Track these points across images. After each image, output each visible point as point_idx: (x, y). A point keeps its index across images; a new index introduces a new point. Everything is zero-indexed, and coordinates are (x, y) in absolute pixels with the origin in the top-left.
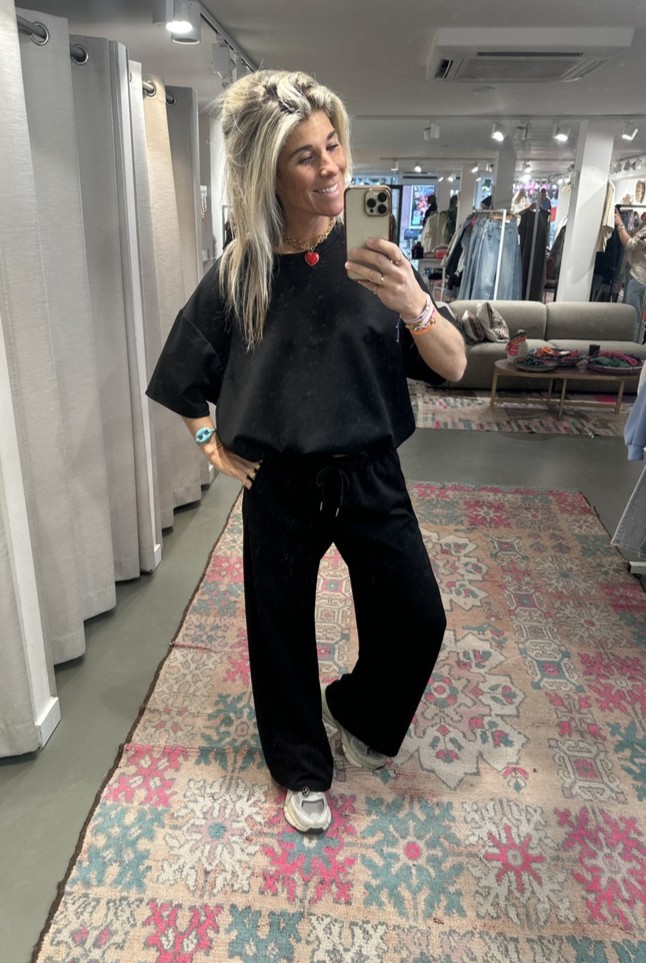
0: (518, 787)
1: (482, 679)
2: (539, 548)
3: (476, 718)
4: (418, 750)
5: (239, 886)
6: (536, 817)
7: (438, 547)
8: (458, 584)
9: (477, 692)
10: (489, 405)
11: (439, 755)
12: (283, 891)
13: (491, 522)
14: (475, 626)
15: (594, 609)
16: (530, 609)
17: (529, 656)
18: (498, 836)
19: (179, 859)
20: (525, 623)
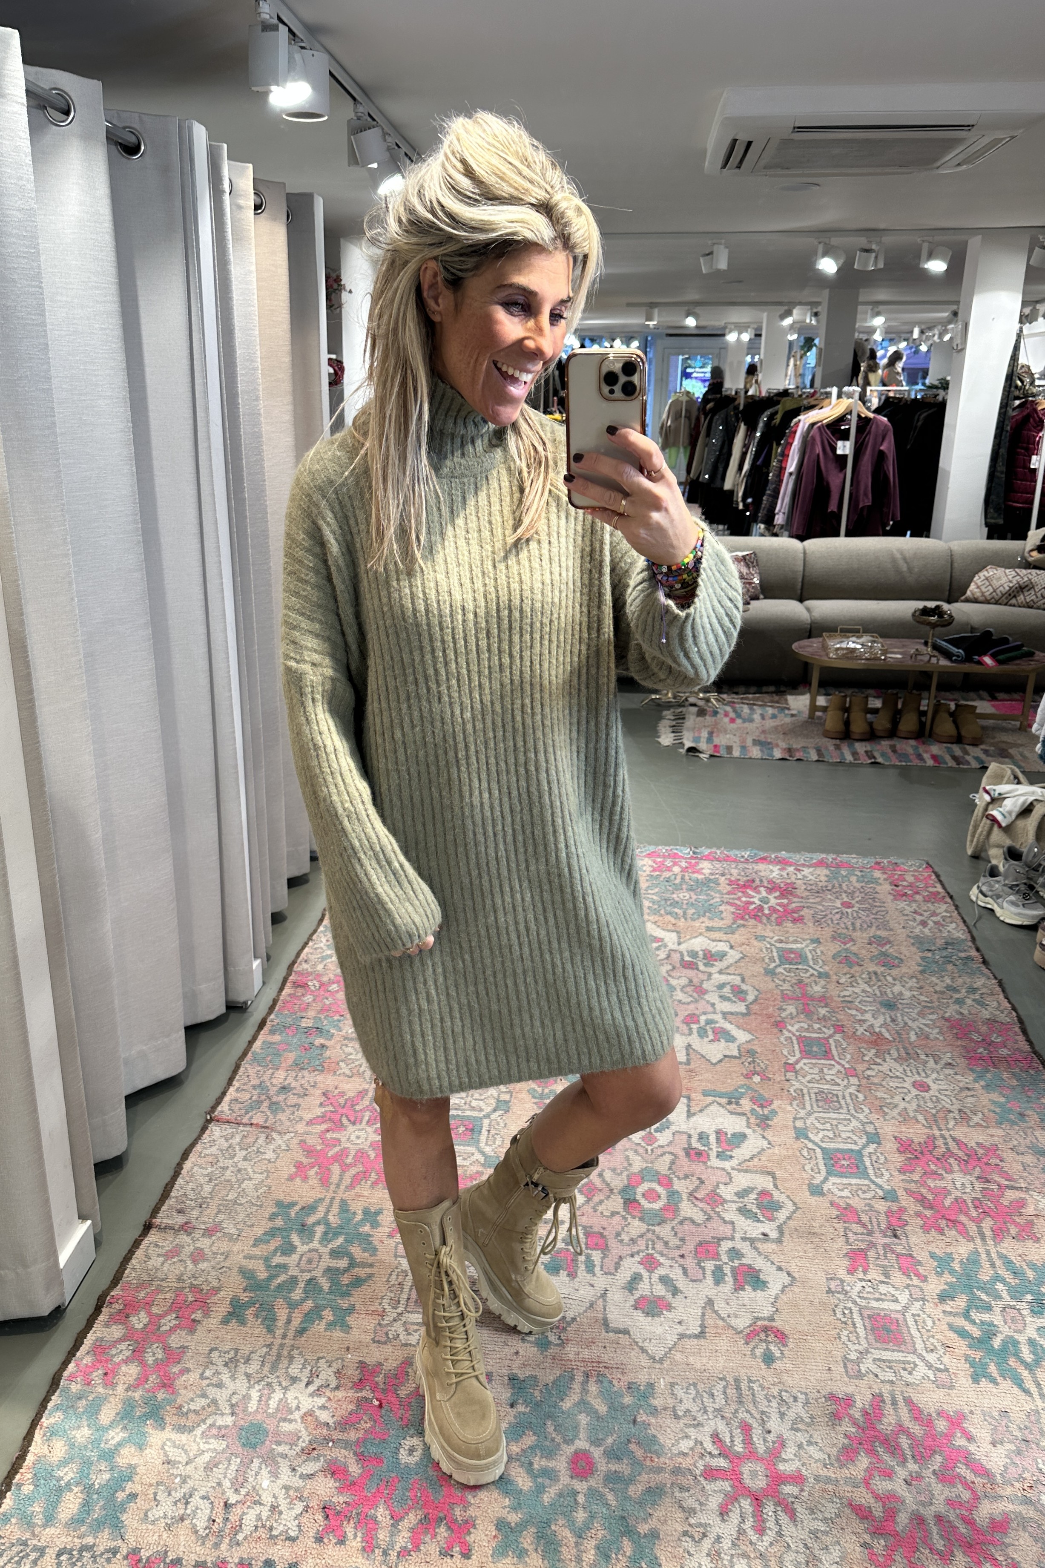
0: (769, 1359)
1: (725, 1179)
2: (849, 960)
3: (707, 1242)
4: (604, 1295)
5: (281, 1528)
6: (798, 1409)
7: (678, 957)
8: (703, 1018)
9: (715, 1200)
11: (639, 1305)
12: (355, 1536)
13: (770, 915)
14: (724, 1090)
15: (931, 1061)
16: (823, 1061)
17: (811, 1141)
18: (728, 1440)
19: (184, 1482)
20: (811, 1085)
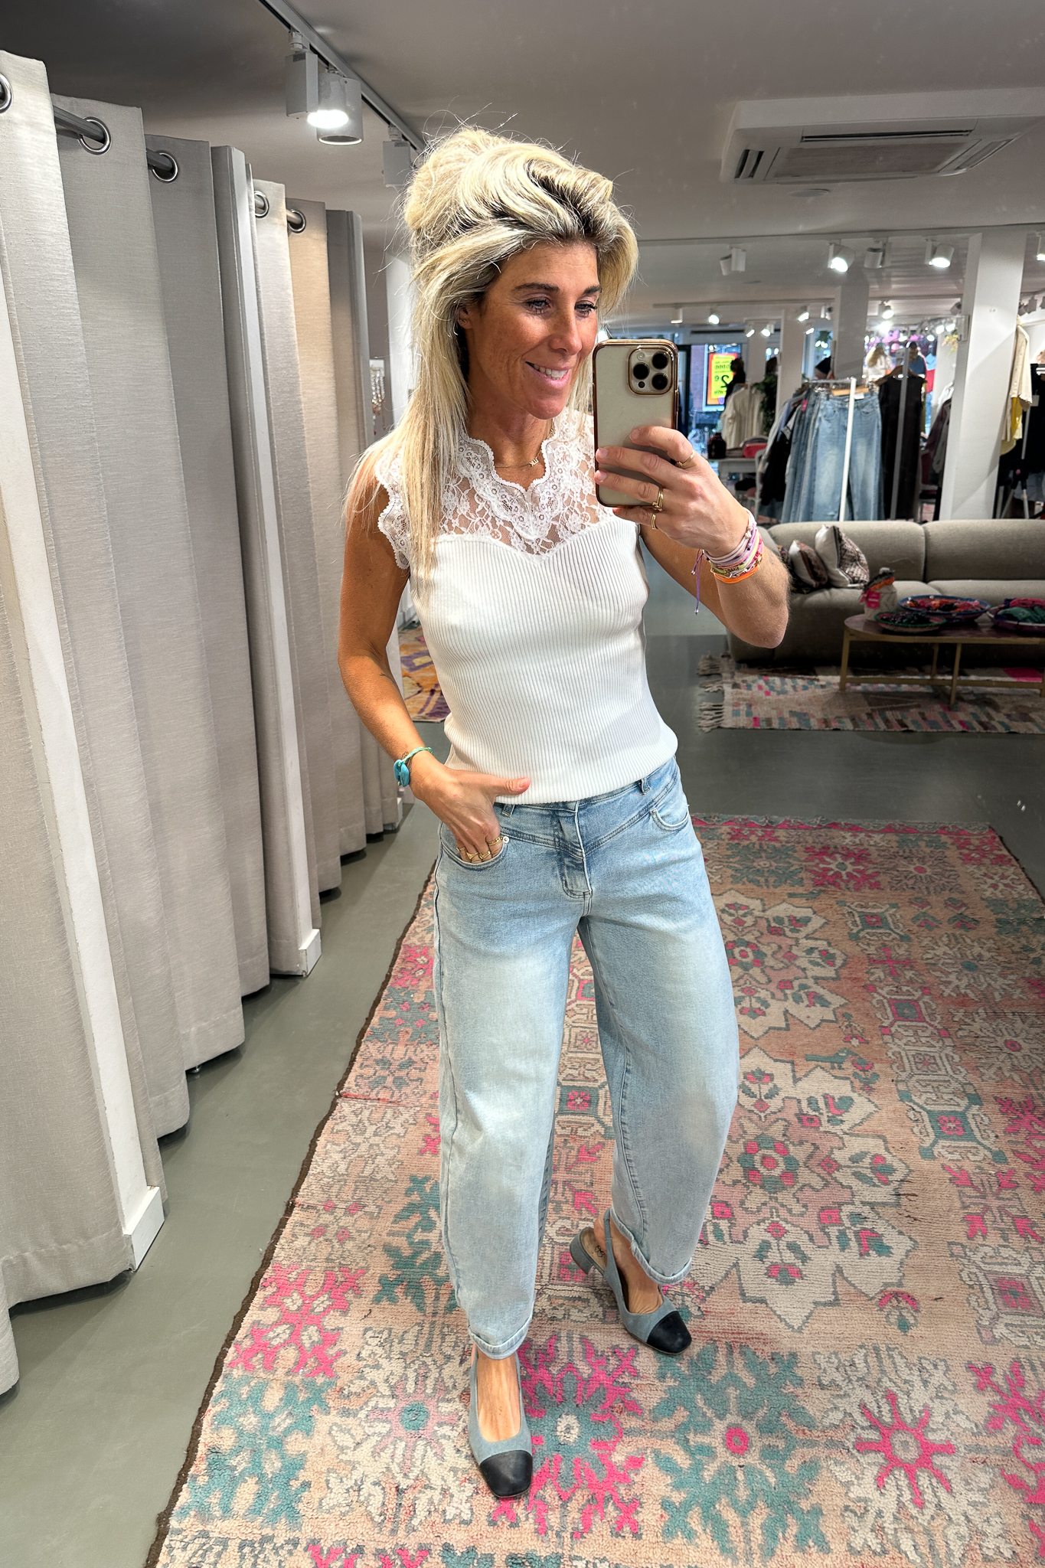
0: (904, 1326)
1: (836, 1143)
2: (928, 924)
3: (830, 1208)
4: (736, 1265)
5: (454, 1511)
6: (938, 1378)
7: (764, 923)
8: (796, 984)
9: (830, 1165)
10: (837, 687)
11: (769, 1274)
12: (527, 1519)
13: (848, 881)
14: (825, 1055)
15: (1019, 1021)
16: (914, 1024)
17: (915, 1103)
18: (876, 1410)
19: (354, 1468)
20: (907, 1048)
